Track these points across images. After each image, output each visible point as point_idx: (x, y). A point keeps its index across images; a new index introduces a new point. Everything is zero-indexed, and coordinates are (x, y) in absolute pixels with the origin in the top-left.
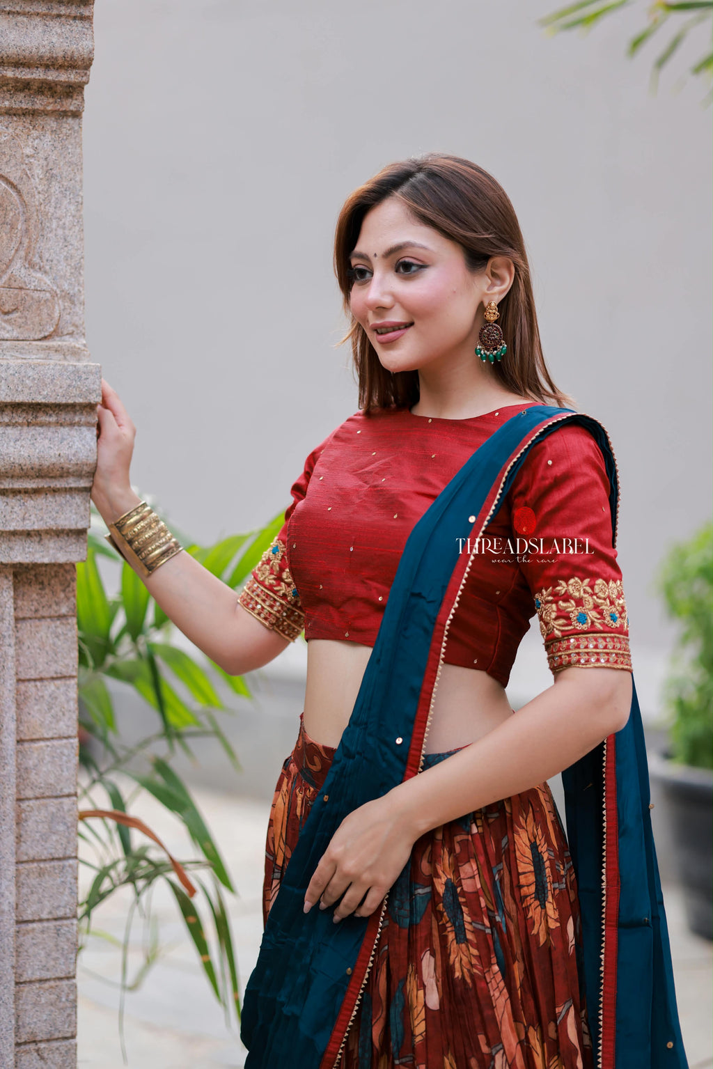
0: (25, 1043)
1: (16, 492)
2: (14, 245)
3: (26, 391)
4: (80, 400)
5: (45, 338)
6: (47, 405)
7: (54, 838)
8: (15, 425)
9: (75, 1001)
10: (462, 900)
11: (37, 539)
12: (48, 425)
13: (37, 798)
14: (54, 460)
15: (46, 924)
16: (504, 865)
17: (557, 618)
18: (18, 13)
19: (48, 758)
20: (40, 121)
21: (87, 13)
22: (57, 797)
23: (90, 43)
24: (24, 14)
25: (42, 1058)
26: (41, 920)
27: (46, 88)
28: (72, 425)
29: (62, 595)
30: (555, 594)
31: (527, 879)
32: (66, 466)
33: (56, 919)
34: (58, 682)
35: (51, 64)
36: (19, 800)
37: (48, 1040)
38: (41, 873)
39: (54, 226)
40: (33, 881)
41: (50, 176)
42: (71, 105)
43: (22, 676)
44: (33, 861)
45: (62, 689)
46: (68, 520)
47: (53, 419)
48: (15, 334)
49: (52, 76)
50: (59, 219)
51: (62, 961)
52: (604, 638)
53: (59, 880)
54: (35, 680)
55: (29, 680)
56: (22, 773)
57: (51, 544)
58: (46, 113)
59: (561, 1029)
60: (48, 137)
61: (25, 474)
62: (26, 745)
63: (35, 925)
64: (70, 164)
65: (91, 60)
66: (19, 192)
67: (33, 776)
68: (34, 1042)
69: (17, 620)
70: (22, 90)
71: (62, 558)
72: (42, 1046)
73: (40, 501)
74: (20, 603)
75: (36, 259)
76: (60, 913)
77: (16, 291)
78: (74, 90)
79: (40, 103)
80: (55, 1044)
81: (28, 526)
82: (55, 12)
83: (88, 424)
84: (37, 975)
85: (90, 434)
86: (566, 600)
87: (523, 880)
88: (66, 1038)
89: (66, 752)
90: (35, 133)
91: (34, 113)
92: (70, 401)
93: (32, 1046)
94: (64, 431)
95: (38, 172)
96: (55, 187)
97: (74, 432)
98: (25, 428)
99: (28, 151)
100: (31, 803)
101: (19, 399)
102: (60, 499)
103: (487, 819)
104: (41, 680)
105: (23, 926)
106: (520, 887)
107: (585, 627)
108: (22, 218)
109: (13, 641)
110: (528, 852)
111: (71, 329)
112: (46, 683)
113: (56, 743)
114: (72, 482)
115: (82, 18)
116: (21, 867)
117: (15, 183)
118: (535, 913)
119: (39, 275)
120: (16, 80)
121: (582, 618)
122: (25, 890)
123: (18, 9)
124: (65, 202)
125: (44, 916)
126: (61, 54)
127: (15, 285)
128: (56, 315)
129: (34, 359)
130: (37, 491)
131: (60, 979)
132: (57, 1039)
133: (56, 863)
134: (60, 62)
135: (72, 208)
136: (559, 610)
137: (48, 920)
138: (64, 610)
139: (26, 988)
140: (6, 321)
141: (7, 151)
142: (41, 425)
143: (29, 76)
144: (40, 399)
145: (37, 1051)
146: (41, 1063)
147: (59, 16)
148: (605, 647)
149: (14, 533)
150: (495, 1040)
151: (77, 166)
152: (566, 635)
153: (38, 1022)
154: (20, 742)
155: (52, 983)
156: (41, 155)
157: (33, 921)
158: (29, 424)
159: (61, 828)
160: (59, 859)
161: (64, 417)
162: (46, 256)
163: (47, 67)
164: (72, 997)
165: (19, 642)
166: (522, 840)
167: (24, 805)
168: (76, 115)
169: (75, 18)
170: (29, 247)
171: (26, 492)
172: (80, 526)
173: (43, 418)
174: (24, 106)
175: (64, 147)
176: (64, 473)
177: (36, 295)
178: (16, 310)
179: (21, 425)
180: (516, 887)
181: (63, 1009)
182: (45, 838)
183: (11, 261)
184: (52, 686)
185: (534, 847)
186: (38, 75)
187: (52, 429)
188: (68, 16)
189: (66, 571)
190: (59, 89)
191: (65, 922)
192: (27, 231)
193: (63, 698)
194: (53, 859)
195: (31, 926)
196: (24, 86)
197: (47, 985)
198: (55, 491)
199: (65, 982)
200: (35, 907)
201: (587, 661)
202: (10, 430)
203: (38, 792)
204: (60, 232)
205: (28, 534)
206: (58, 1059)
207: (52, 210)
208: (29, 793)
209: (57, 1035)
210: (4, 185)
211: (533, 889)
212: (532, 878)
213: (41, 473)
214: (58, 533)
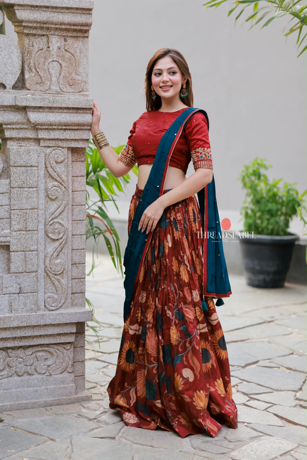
0: (73, 264)
1: (73, 129)
2: (73, 69)
3: (76, 104)
4: (88, 107)
5: (80, 92)
6: (80, 108)
7: (80, 215)
8: (73, 113)
9: (85, 255)
10: (177, 222)
11: (77, 141)
12: (81, 113)
13: (76, 205)
14: (82, 122)
15: (78, 236)
16: (186, 214)
17: (196, 157)
18: (75, 13)
19: (79, 196)
20: (79, 38)
21: (91, 13)
22: (81, 205)
23: (91, 20)
24: (76, 13)
25: (77, 268)
26: (77, 235)
27: (81, 31)
28: (86, 113)
29: (82, 156)
30: (196, 152)
31: (192, 217)
32: (85, 123)
33: (81, 235)
34: (81, 177)
35: (82, 25)
36: (72, 206)
37: (79, 264)
38: (77, 224)
39: (82, 64)
40: (75, 225)
41: (81, 52)
42: (86, 35)
43: (73, 175)
44: (75, 221)
45: (82, 179)
46: (85, 137)
48: (73, 91)
49: (82, 28)
50: (83, 63)
51: (82, 245)
52: (207, 162)
53: (81, 225)
56: (73, 199)
57: (81, 143)
58: (80, 37)
59: (199, 252)
60: (81, 42)
61: (75, 125)
62: (74, 192)
63: (76, 236)
64: (86, 49)
65: (91, 24)
66: (74, 56)
67: (75, 200)
68: (75, 264)
69: (73, 161)
70: (75, 31)
71: (83, 146)
72: (77, 265)
73: (78, 132)
74: (72, 157)
75: (78, 73)
76: (82, 234)
77: (73, 80)
78: (87, 31)
79: (79, 34)
81: (76, 138)
82: (83, 12)
83: (90, 113)
84: (76, 248)
85: (90, 115)
86: (198, 153)
87: (190, 217)
88: (83, 264)
89: (83, 194)
90: (77, 42)
91: (77, 37)
92: (86, 107)
93: (75, 265)
94: (84, 115)
95: (78, 51)
96: (82, 55)
97: (87, 115)
98: (75, 114)
99: (76, 46)
100: (75, 206)
101: (74, 106)
102: (83, 131)
103: (182, 204)
104: (77, 176)
105: (73, 236)
106: (190, 219)
107: (202, 159)
108: (74, 62)
109: (71, 166)
110: (192, 211)
111: (85, 90)
112: (78, 177)
113: (81, 192)
114: (86, 128)
115: (90, 14)
116: (73, 222)
117: (73, 54)
118: (193, 225)
119: (78, 76)
120: (74, 29)
121: (202, 157)
122: (73, 227)
123: (75, 12)
124: (85, 58)
125: (78, 234)
126: (84, 23)
127: (73, 79)
128: (82, 86)
129: (77, 97)
130: (77, 129)
131: (82, 249)
132: (81, 264)
134: (84, 24)
135: (86, 60)
136: (196, 155)
137: (79, 235)
138: (83, 160)
139: (74, 251)
140: (70, 88)
141: (71, 46)
142: (79, 113)
143: (77, 28)
144: (79, 107)
145: (76, 266)
146: (77, 269)
147: (84, 13)
148: (207, 164)
149: (72, 140)
150: (184, 252)
151: (87, 50)
152: (198, 161)
153: (77, 259)
154: (73, 191)
155: (80, 250)
156: (79, 47)
157: (75, 235)
158: (76, 113)
159: (82, 213)
160: (81, 220)
161: (85, 111)
162: (80, 72)
163: (81, 26)
164: (84, 254)
165: (72, 167)
166: (190, 209)
167: (73, 207)
168: (87, 37)
169: (88, 14)
170: (76, 70)
171: (75, 129)
172: (88, 138)
173: (79, 111)
174: (75, 35)
175: (84, 45)
176: (84, 125)
177: (78, 81)
178: (73, 85)
179: (74, 113)
180: (189, 219)
181: (83, 256)
182: (78, 215)
183: (72, 73)
184: (80, 178)
185: (193, 210)
186: (79, 28)
187: (82, 114)
188: (86, 14)
189: (84, 150)
190: (83, 31)
191: (83, 236)
192: (75, 66)
193: (82, 181)
194: (80, 220)
195: (75, 236)
196: (75, 30)
197: (79, 251)
198: (82, 129)
199: (83, 250)
200: (76, 232)
201: (203, 167)
202: (72, 114)
203: (77, 204)
204: (83, 66)
205: (75, 140)
206: (81, 268)
207: (81, 61)
208: (74, 204)
209: (81, 263)
210: (70, 54)
211: (193, 220)
212: (193, 217)
213: (79, 125)
214: (83, 140)
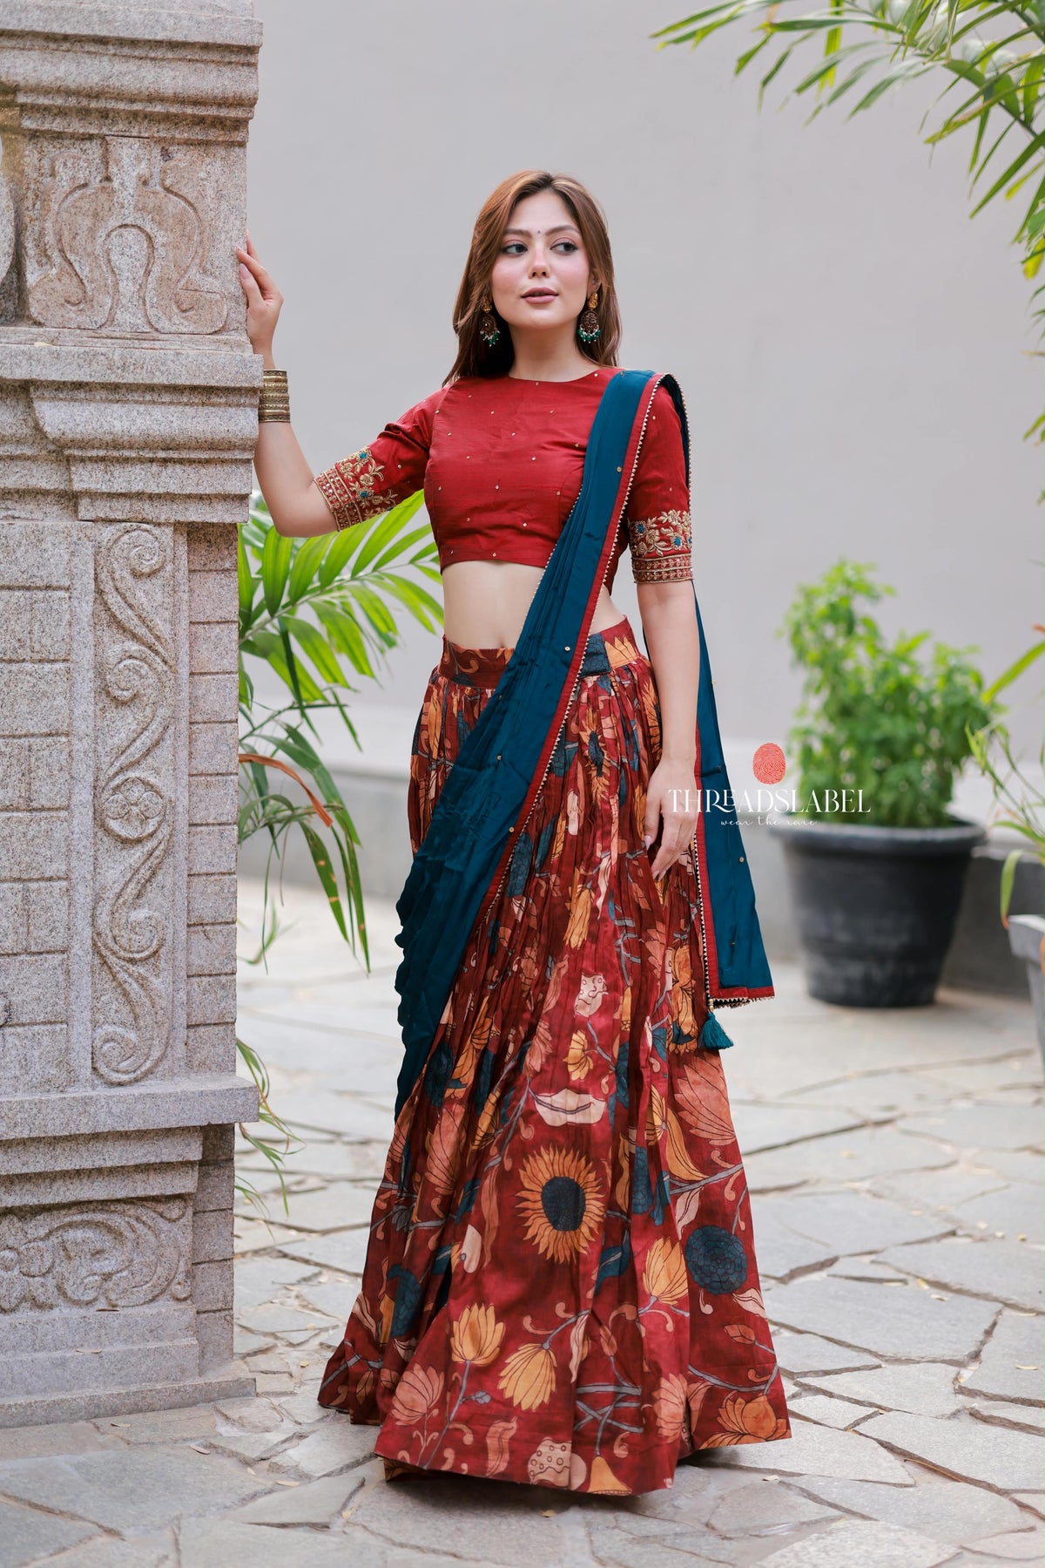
0: (194, 925)
1: (191, 462)
2: (191, 254)
3: (202, 376)
4: (246, 385)
5: (215, 332)
6: (218, 389)
7: (219, 756)
8: (192, 405)
9: (235, 892)
11: (208, 502)
12: (219, 405)
13: (205, 723)
14: (223, 435)
15: (211, 828)
16: (636, 721)
17: (659, 541)
18: (197, 61)
19: (214, 690)
20: (212, 149)
21: (253, 61)
22: (221, 722)
23: (255, 86)
24: (202, 61)
25: (208, 938)
26: (207, 825)
27: (218, 123)
28: (238, 405)
29: (226, 552)
30: (659, 523)
31: (655, 732)
32: (233, 440)
33: (220, 824)
34: (222, 626)
35: (223, 103)
36: (191, 723)
37: (213, 924)
38: (208, 786)
39: (223, 238)
40: (201, 791)
41: (220, 196)
42: (238, 137)
43: (194, 620)
44: (201, 774)
45: (226, 632)
46: (234, 487)
47: (223, 400)
48: (191, 329)
49: (223, 112)
50: (227, 232)
51: (225, 859)
53: (222, 792)
54: (203, 623)
55: (198, 623)
56: (193, 700)
57: (220, 507)
58: (217, 143)
60: (219, 163)
61: (199, 446)
62: (196, 677)
63: (203, 828)
64: (236, 186)
65: (256, 99)
66: (195, 210)
67: (201, 704)
68: (202, 924)
69: (190, 571)
70: (198, 124)
71: (228, 519)
72: (208, 928)
73: (211, 470)
74: (192, 557)
75: (209, 266)
76: (224, 819)
77: (192, 293)
78: (240, 124)
79: (213, 134)
80: (218, 928)
81: (201, 490)
82: (227, 60)
83: (252, 406)
84: (204, 870)
85: (253, 415)
86: (667, 527)
87: (652, 731)
88: (228, 923)
89: (229, 685)
90: (208, 160)
91: (207, 143)
92: (238, 385)
93: (200, 928)
94: (232, 410)
95: (210, 192)
96: (224, 205)
97: (240, 411)
98: (200, 407)
99: (202, 175)
100: (200, 726)
101: (197, 382)
102: (227, 468)
104: (209, 623)
105: (193, 829)
106: (650, 737)
107: (679, 548)
108: (197, 232)
109: (187, 589)
110: (653, 710)
111: (236, 325)
112: (212, 626)
113: (220, 676)
114: (238, 455)
115: (249, 65)
116: (191, 779)
117: (192, 202)
119: (210, 279)
120: (194, 116)
121: (677, 541)
122: (195, 799)
123: (197, 57)
124: (232, 218)
125: (211, 821)
126: (231, 95)
127: (191, 287)
128: (225, 313)
129: (207, 349)
130: (208, 461)
131: (224, 874)
132: (220, 923)
133: (220, 778)
134: (231, 101)
135: (238, 223)
136: (661, 535)
137: (213, 824)
138: (227, 565)
139: (196, 879)
140: (183, 318)
141: (186, 175)
142: (213, 405)
143: (204, 113)
144: (213, 383)
145: (204, 932)
146: (207, 942)
147: (230, 63)
149: (189, 496)
151: (242, 188)
152: (667, 555)
153: (206, 908)
154: (192, 674)
155: (216, 877)
156: (213, 178)
157: (202, 825)
158: (203, 404)
159: (225, 748)
160: (222, 774)
161: (233, 399)
162: (217, 263)
163: (220, 105)
164: (232, 889)
165: (191, 590)
166: (648, 702)
167: (194, 727)
168: (242, 145)
169: (243, 65)
170: (203, 255)
171: (200, 462)
172: (243, 492)
173: (215, 399)
174: (200, 137)
175: (232, 172)
176: (231, 446)
177: (208, 296)
178: (192, 308)
179: (197, 405)
180: (648, 737)
181: (226, 899)
182: (211, 756)
183: (188, 267)
184: (217, 629)
185: (656, 707)
186: (212, 111)
187: (222, 409)
188: (238, 63)
189: (230, 532)
190: (228, 123)
191: (227, 827)
192: (201, 242)
193: (226, 640)
194: (218, 774)
195: (199, 829)
196: (200, 121)
197: (212, 878)
198: (223, 462)
199: (227, 877)
200: (203, 813)
202: (187, 409)
203: (205, 718)
204: (228, 243)
205: (201, 498)
206: (221, 939)
207: (221, 225)
208: (199, 718)
209: (220, 920)
210: (183, 203)
212: (658, 731)
213: (212, 446)
214: (225, 497)
